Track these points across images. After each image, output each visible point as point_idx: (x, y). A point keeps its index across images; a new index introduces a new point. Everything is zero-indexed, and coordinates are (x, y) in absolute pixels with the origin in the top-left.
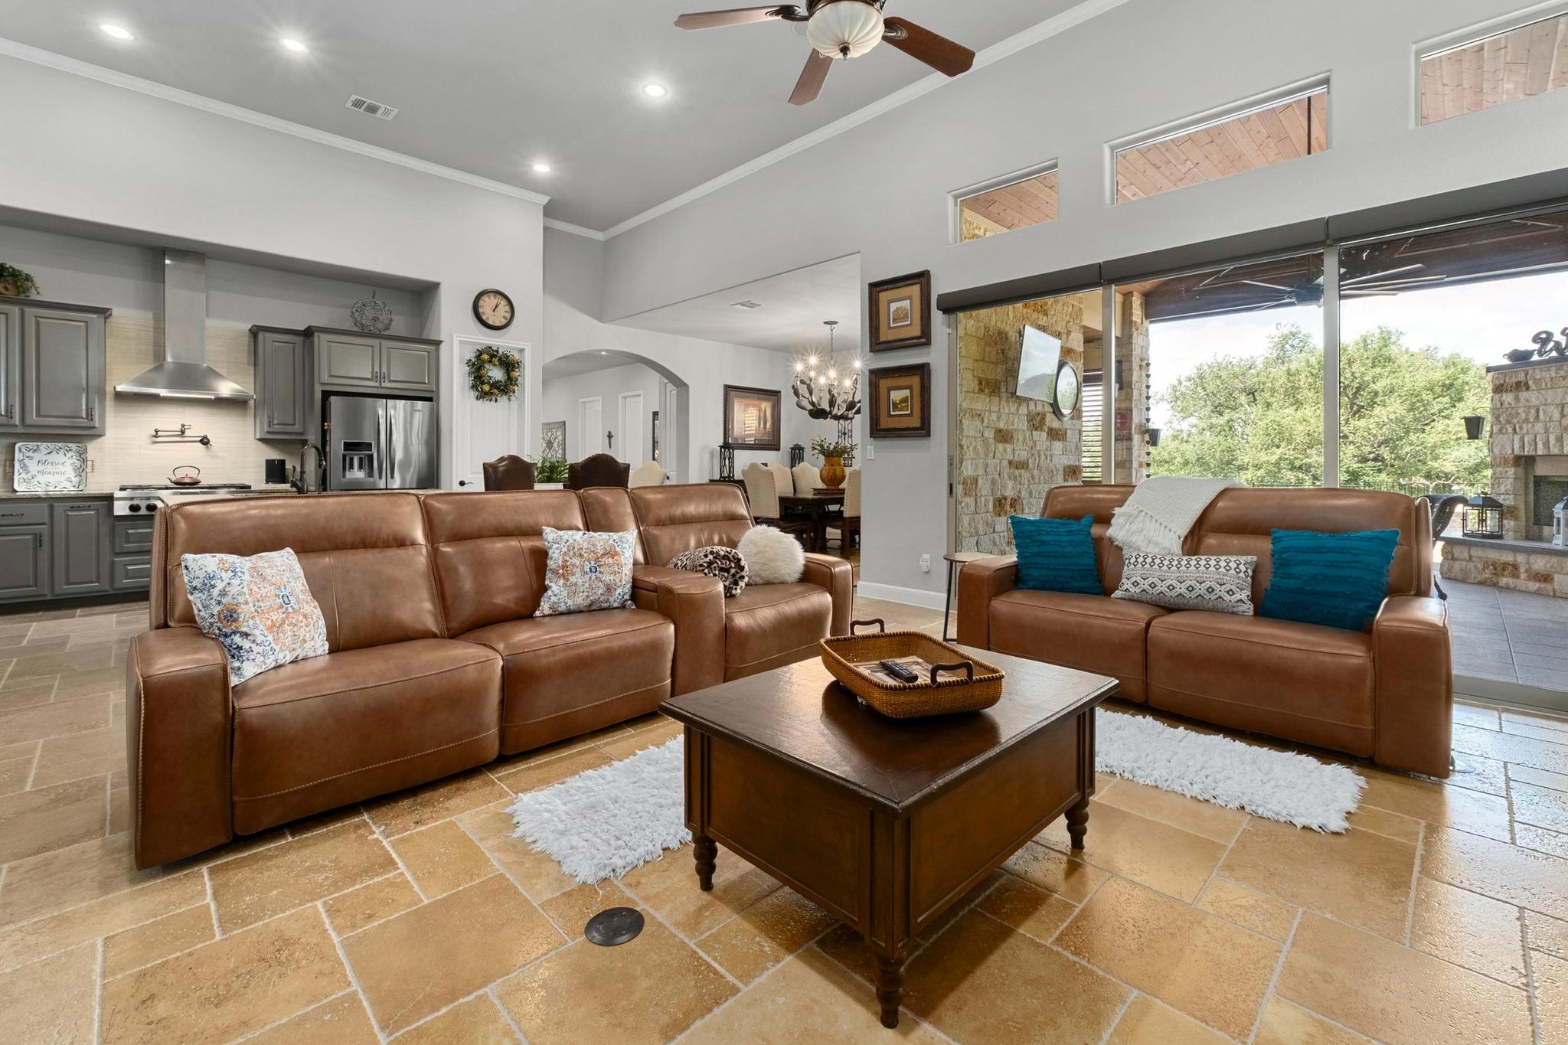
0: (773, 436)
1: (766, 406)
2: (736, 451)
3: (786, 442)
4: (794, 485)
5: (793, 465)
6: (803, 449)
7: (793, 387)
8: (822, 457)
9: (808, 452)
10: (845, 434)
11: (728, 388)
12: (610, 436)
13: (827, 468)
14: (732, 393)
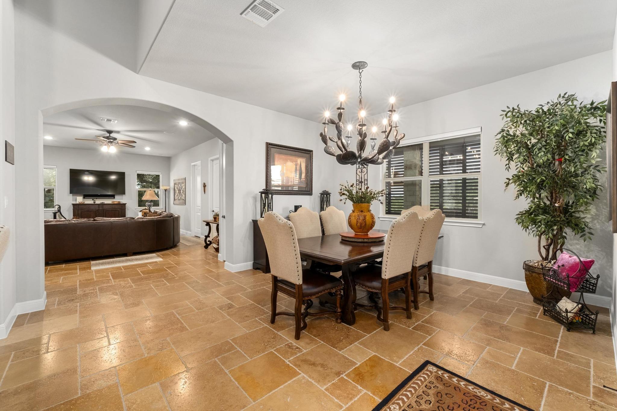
0: (307, 184)
1: (302, 162)
2: (274, 196)
3: (317, 189)
4: (322, 224)
5: (322, 209)
6: (329, 194)
7: (321, 135)
8: (350, 203)
9: (335, 198)
10: (361, 182)
11: (269, 146)
12: (205, 186)
13: (356, 214)
14: (273, 150)
